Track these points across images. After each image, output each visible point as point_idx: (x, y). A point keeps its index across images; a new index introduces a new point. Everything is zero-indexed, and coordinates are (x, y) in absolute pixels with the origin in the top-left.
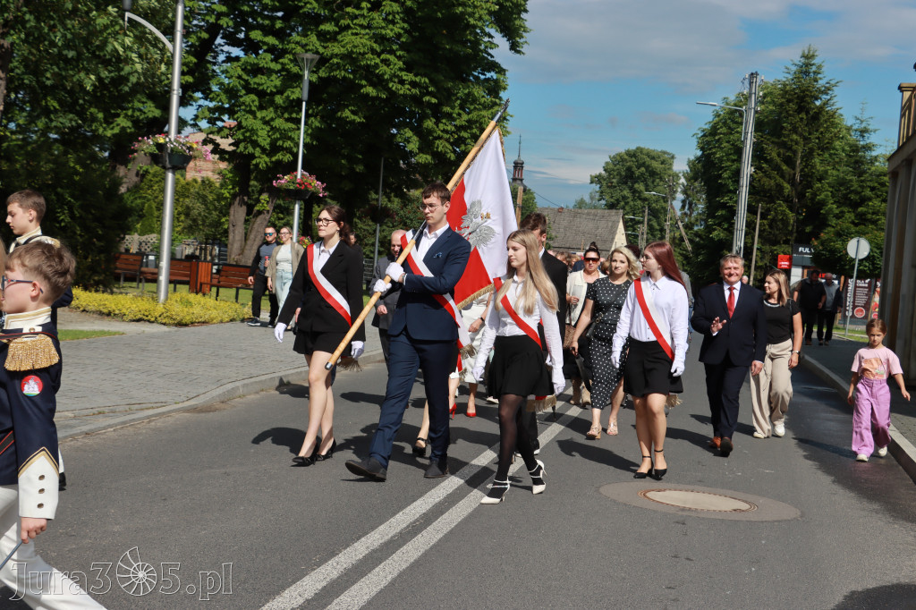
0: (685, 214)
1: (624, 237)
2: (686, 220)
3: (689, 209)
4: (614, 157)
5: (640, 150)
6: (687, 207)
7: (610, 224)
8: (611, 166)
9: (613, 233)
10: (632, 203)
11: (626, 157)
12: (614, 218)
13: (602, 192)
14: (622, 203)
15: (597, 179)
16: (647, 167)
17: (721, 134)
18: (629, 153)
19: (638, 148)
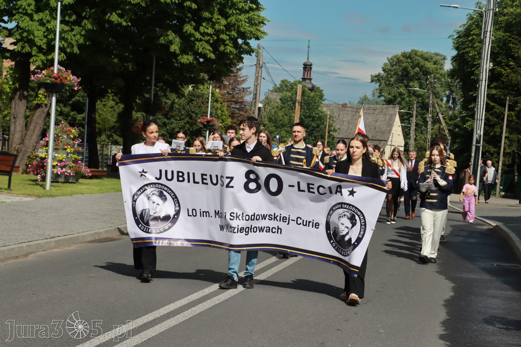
0: (450, 107)
1: (400, 129)
2: (451, 113)
3: (452, 103)
4: (391, 59)
5: (415, 52)
6: (451, 102)
7: (388, 117)
8: (389, 67)
9: (390, 125)
10: (407, 99)
11: (402, 58)
12: (392, 112)
13: (381, 90)
14: (399, 99)
15: (376, 79)
16: (421, 68)
17: (474, 34)
18: (404, 55)
19: (412, 51)
